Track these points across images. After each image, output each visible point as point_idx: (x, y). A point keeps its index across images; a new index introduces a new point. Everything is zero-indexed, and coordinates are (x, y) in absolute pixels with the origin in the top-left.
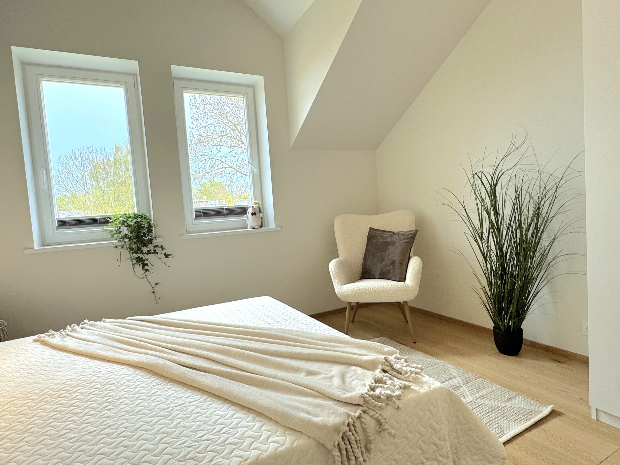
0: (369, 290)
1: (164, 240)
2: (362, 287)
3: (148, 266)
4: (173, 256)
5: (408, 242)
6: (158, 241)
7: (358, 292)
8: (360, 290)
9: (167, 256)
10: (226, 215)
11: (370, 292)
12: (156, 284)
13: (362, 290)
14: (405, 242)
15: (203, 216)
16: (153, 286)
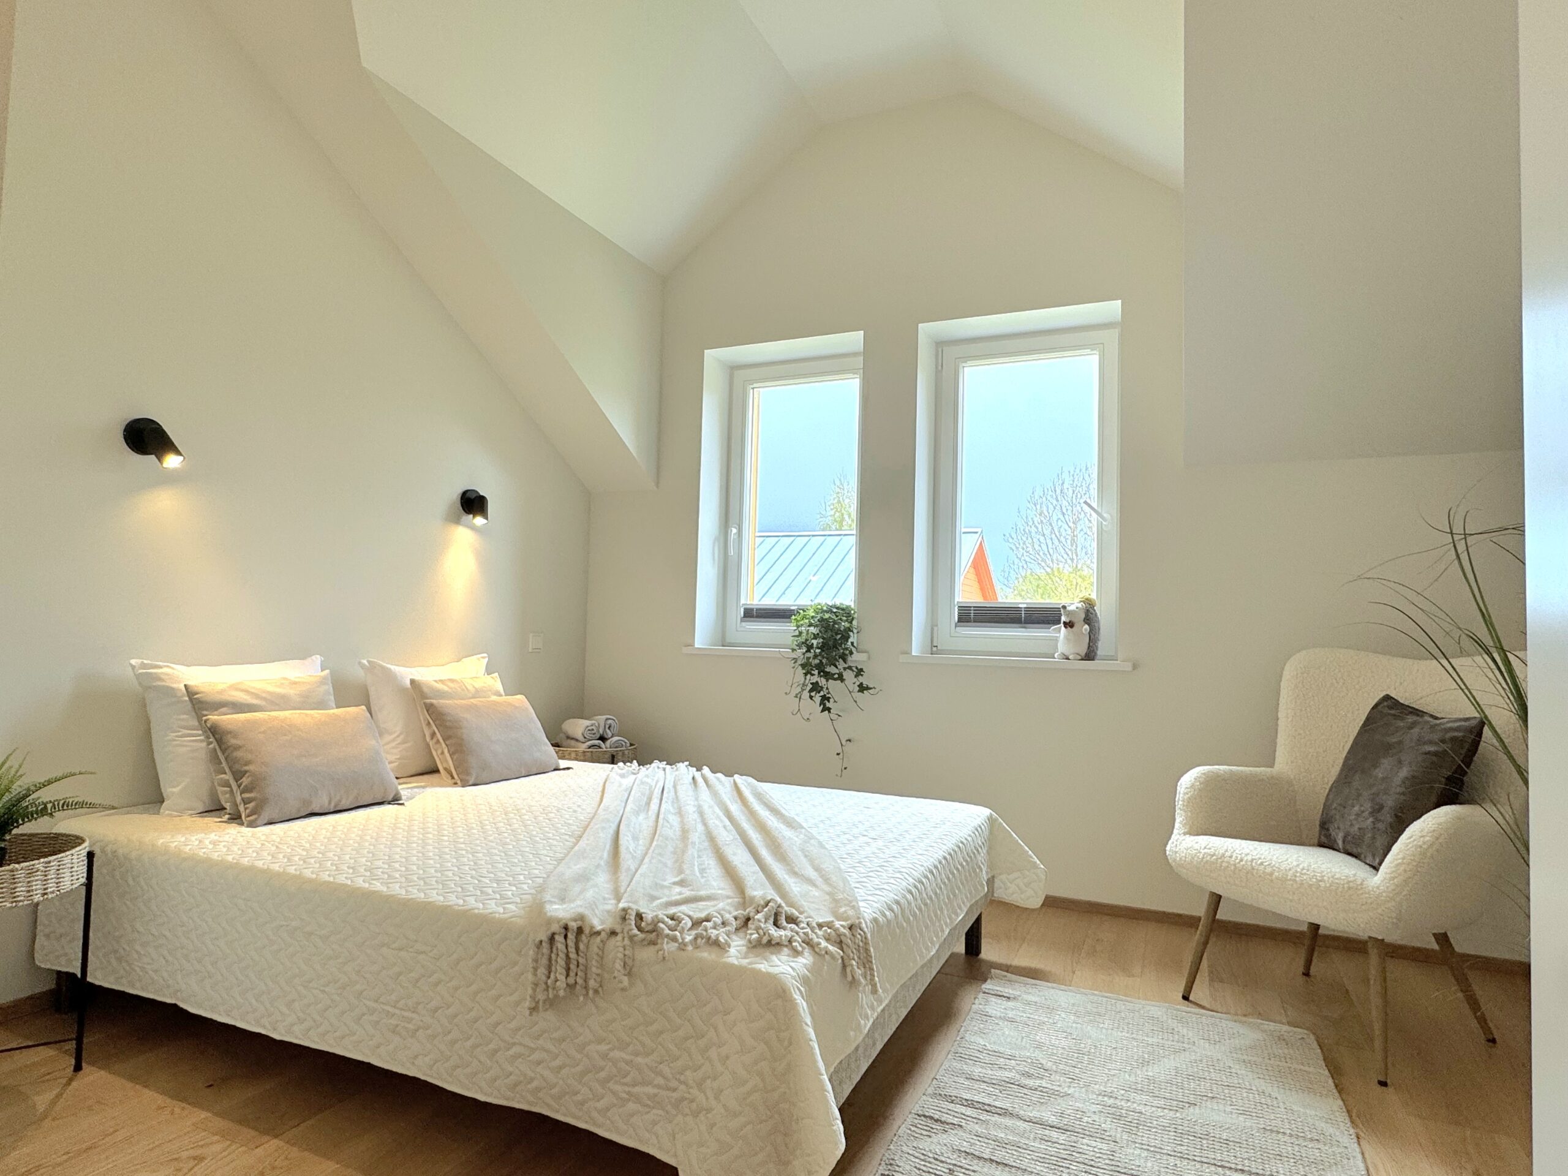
0: (1235, 865)
1: (869, 658)
2: (1221, 852)
3: (829, 701)
4: (877, 690)
5: (1436, 754)
6: (856, 659)
7: (1207, 861)
8: (1213, 856)
9: (862, 688)
10: (1026, 623)
11: (1236, 868)
12: (849, 740)
13: (1217, 859)
14: (1429, 753)
15: (974, 622)
16: (844, 742)
